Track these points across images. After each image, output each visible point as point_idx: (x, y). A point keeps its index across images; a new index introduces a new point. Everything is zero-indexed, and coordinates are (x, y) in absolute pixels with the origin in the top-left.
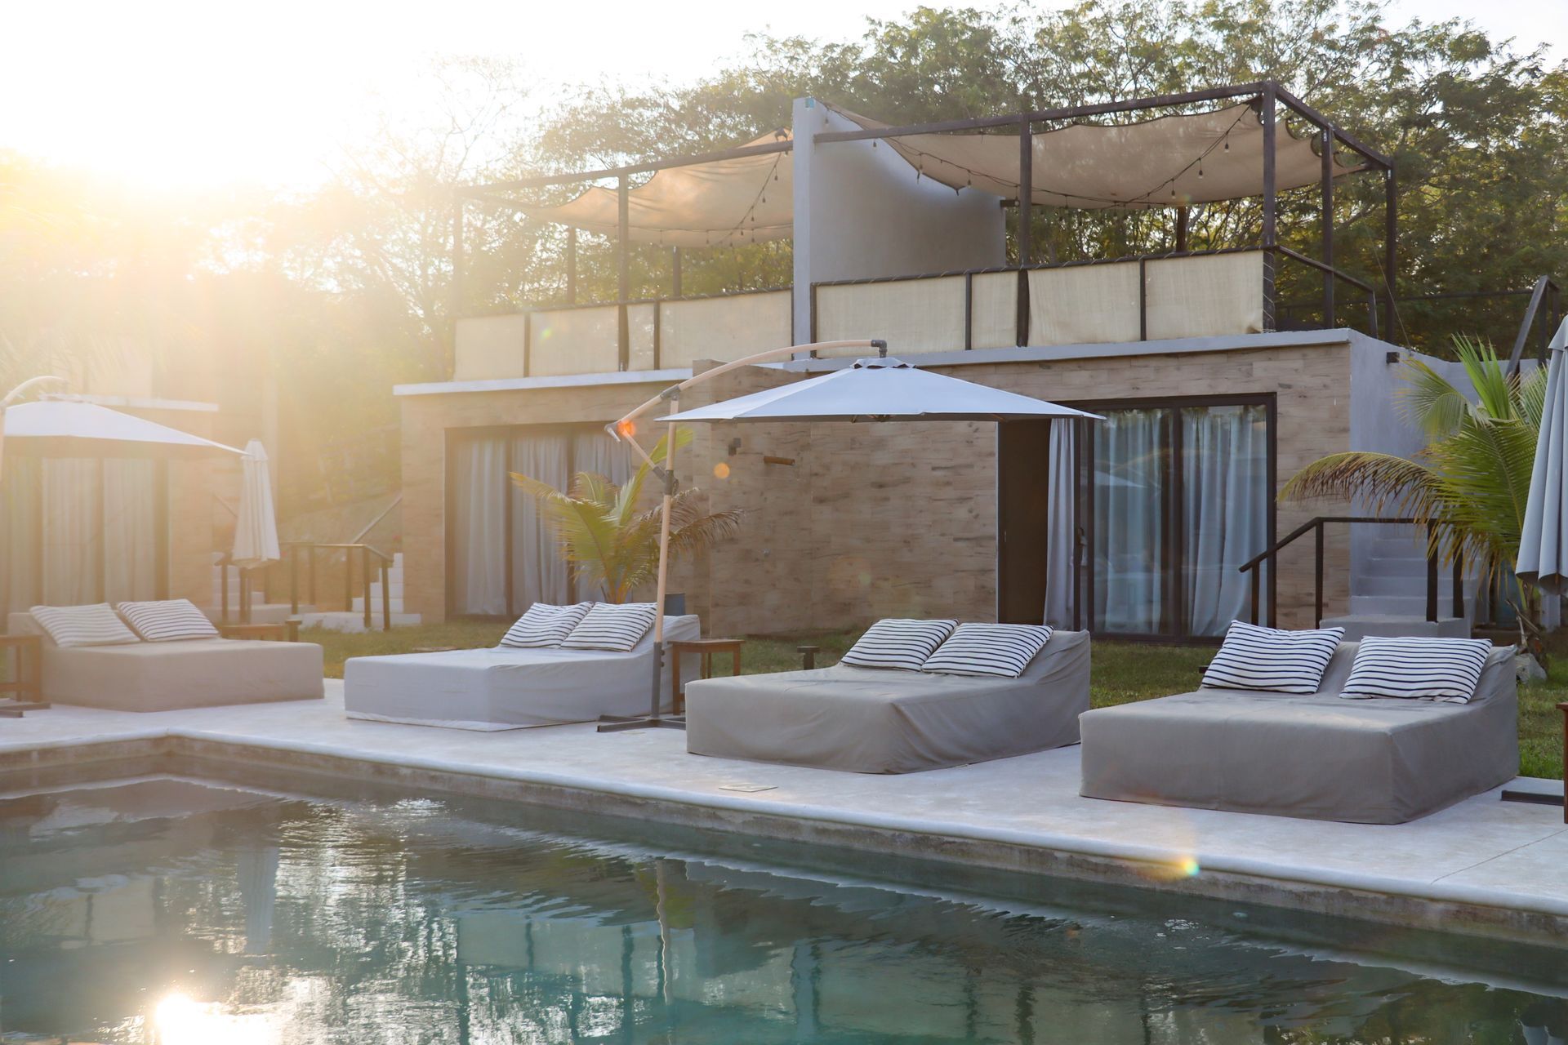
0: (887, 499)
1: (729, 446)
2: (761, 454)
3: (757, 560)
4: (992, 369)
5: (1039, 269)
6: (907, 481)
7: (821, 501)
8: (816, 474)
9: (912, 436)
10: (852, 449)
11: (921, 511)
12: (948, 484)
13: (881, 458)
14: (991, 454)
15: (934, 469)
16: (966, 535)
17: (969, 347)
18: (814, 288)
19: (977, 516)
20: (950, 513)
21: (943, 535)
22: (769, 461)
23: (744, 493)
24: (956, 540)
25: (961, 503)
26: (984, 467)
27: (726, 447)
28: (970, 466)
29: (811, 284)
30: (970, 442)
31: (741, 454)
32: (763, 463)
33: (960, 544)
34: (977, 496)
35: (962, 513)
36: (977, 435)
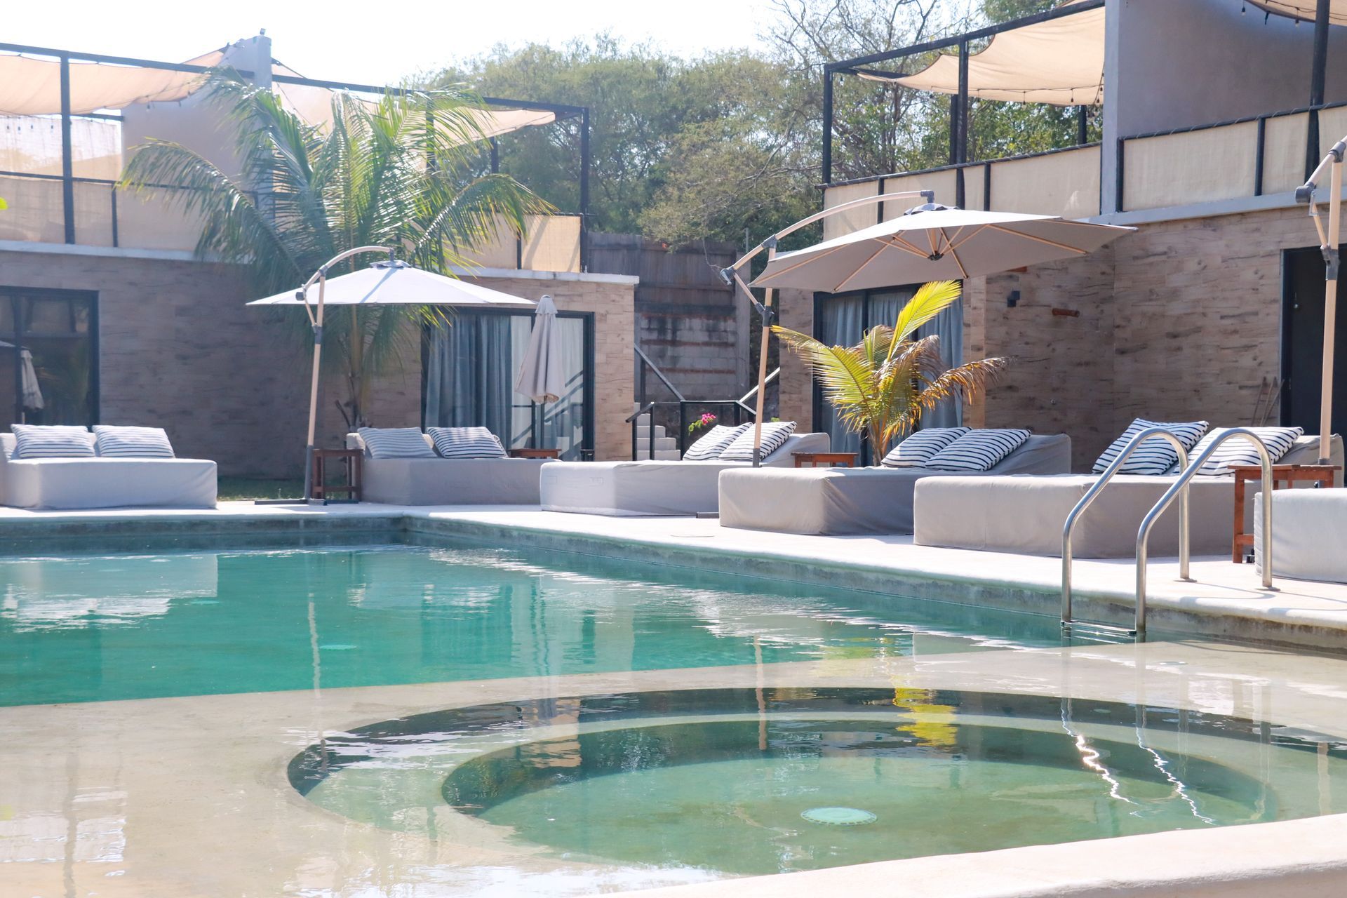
0: (1179, 349)
1: (1008, 299)
2: (1049, 306)
3: (1042, 408)
4: (1278, 215)
5: (1327, 108)
6: (1198, 330)
7: (1122, 352)
8: (1118, 327)
9: (1203, 285)
10: (1151, 300)
11: (1210, 360)
12: (1235, 332)
13: (1176, 308)
14: (1275, 301)
15: (1222, 318)
16: (1250, 383)
17: (1259, 192)
18: (1121, 144)
19: (1260, 364)
20: (1236, 361)
21: (1229, 383)
22: (1056, 312)
23: (1027, 343)
24: (1241, 388)
25: (1246, 351)
26: (1268, 314)
27: (1006, 300)
28: (1256, 314)
29: (1118, 139)
30: (1255, 290)
31: (1022, 306)
32: (1052, 315)
33: (1244, 392)
34: (1261, 343)
35: (1247, 361)
36: (1262, 282)
